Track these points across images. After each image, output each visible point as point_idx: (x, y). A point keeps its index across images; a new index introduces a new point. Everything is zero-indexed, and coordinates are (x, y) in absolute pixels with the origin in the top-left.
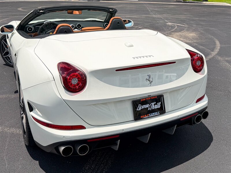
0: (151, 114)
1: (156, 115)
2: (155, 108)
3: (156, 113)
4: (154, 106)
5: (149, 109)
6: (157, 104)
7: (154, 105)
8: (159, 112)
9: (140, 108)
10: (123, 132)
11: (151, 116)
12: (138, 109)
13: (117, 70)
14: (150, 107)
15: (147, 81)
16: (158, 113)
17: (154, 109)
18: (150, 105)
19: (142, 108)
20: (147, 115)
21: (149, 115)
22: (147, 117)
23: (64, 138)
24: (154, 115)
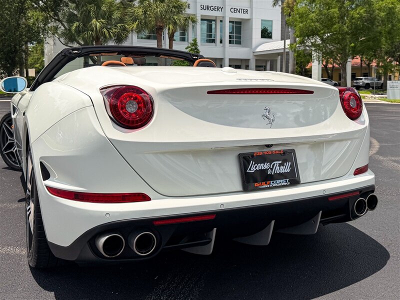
0: (273, 182)
1: (283, 184)
2: (281, 172)
3: (283, 182)
4: (278, 168)
5: (269, 173)
6: (284, 166)
7: (279, 166)
8: (288, 180)
9: (253, 168)
10: (223, 208)
11: (274, 185)
12: (250, 170)
13: (209, 93)
14: (272, 169)
15: (265, 118)
16: (286, 182)
17: (278, 172)
18: (270, 164)
19: (257, 168)
20: (266, 183)
21: (270, 184)
22: (266, 186)
23: (108, 216)
24: (280, 184)
